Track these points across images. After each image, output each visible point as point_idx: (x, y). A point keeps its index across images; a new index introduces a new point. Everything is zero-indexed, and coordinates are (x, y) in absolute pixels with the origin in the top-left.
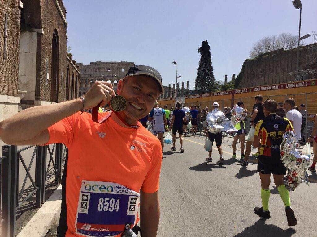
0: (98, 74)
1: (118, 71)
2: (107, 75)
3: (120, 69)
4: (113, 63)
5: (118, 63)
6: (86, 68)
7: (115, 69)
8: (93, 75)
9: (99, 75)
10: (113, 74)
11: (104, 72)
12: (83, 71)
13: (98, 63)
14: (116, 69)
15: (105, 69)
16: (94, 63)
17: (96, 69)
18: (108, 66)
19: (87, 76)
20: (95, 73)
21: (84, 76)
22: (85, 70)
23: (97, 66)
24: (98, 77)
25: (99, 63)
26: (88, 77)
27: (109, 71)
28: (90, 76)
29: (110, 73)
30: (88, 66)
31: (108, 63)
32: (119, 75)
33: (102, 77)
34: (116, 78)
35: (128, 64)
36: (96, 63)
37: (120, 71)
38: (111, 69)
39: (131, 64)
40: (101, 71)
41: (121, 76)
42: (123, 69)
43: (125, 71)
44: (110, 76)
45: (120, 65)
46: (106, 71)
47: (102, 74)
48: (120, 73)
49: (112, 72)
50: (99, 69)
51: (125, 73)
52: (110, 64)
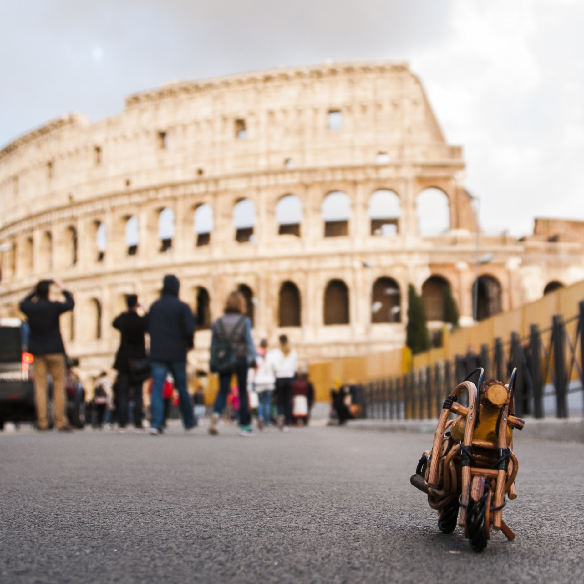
1: (301, 131)
2: (229, 165)
7: (279, 117)
8: (140, 181)
9: (178, 173)
10: (270, 153)
11: (213, 144)
12: (87, 158)
14: (292, 115)
16: (146, 94)
17: (160, 135)
19: (105, 186)
20: (153, 158)
23: (165, 116)
24: (173, 186)
26: (114, 195)
28: (128, 183)
33: (197, 182)
34: (288, 180)
35: (368, 75)
36: (159, 92)
37: (315, 129)
38: (258, 122)
39: (388, 73)
40: (188, 141)
41: (320, 163)
42: (337, 110)
43: (352, 125)
44: (253, 169)
45: (318, 85)
46: (223, 141)
47: (196, 161)
48: (318, 139)
49: (263, 141)
50: (179, 128)
51: (351, 137)
52: (249, 86)
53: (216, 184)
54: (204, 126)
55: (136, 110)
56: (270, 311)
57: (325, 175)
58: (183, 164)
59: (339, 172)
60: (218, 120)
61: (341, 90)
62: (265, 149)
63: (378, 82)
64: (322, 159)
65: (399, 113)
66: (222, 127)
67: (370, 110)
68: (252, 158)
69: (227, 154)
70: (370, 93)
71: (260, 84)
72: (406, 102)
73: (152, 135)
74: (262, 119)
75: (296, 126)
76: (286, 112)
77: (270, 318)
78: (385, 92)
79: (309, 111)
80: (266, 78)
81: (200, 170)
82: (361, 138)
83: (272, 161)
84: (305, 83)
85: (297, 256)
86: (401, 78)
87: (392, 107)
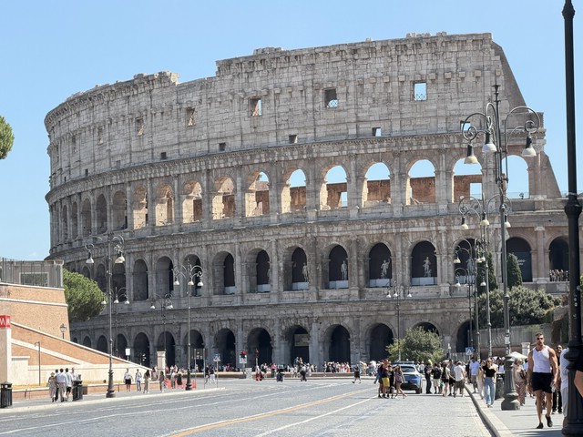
0: (268, 133)
2: (321, 133)
3: (401, 88)
4: (354, 50)
5: (385, 45)
6: (193, 98)
8: (234, 144)
9: (272, 140)
11: (305, 113)
12: (179, 120)
13: (261, 61)
14: (380, 87)
15: (310, 96)
16: (239, 62)
17: (254, 101)
18: (326, 76)
19: (201, 147)
20: (246, 125)
21: (184, 150)
22: (190, 110)
23: (258, 82)
25: (267, 59)
26: (208, 155)
27: (333, 103)
29: (343, 114)
30: (204, 85)
31: (327, 51)
32: (396, 127)
33: (291, 149)
34: (377, 148)
35: (451, 48)
36: (251, 61)
37: (401, 100)
38: (347, 93)
39: (470, 47)
40: (282, 110)
41: (407, 133)
42: (422, 81)
43: (435, 96)
44: (344, 138)
45: (403, 58)
46: (314, 110)
47: (289, 128)
48: (404, 110)
49: (352, 111)
50: (272, 97)
51: (435, 107)
52: (338, 58)
53: (309, 151)
54: (296, 94)
55: (230, 77)
56: (362, 272)
57: (411, 145)
58: (277, 131)
59: (424, 142)
60: (310, 90)
61: (425, 62)
62: (354, 119)
63: (460, 55)
64: (408, 130)
65: (480, 84)
66: (314, 97)
67: (453, 82)
68: (343, 127)
69: (319, 122)
70: (453, 66)
71: (349, 56)
72: (487, 73)
73: (246, 102)
74: (351, 90)
75: (383, 97)
76: (374, 84)
77: (362, 278)
78: (467, 65)
79: (396, 84)
80: (355, 51)
81: (292, 138)
82: (445, 108)
83: (361, 131)
84: (391, 57)
85: (388, 220)
86: (483, 50)
87: (474, 79)
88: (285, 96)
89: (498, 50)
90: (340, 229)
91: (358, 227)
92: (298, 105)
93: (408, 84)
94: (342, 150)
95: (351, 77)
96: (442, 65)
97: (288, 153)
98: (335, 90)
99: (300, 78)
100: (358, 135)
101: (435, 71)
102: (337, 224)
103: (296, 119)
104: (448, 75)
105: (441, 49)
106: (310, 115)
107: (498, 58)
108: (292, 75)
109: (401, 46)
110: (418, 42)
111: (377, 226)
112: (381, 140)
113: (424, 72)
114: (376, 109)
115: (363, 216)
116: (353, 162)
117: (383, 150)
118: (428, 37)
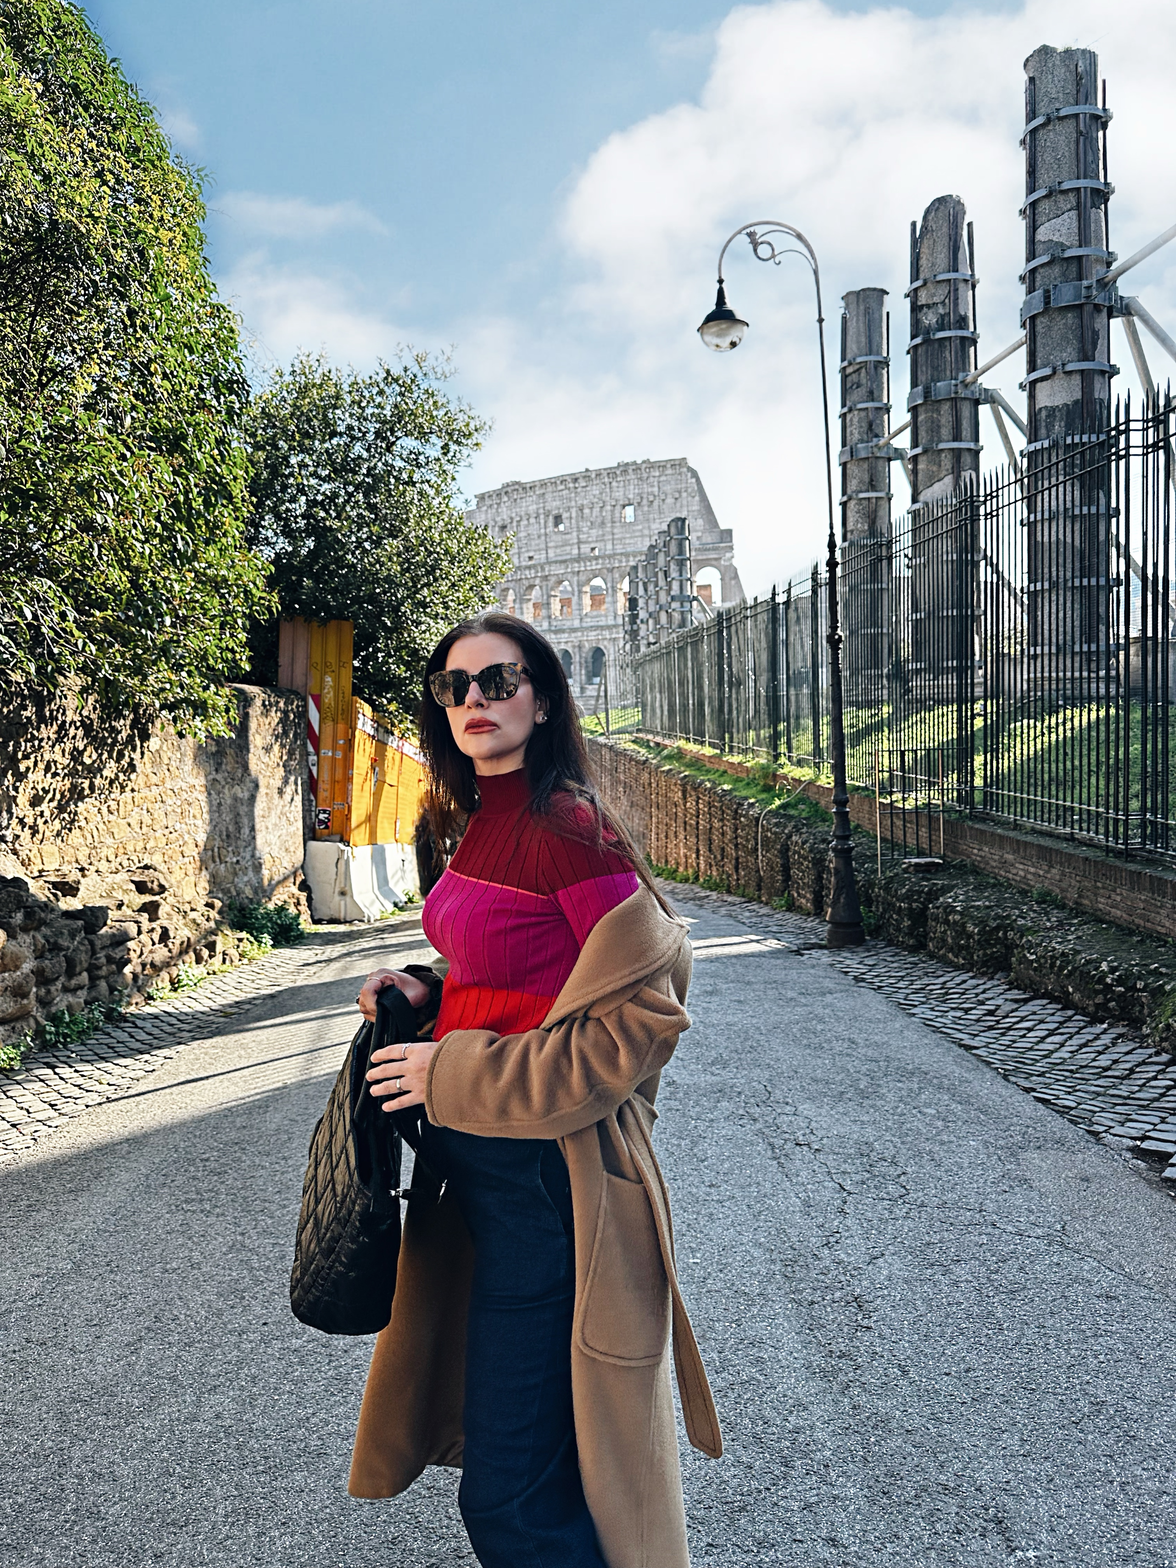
1: (603, 524)
2: (551, 554)
3: (612, 511)
5: (599, 473)
7: (587, 511)
9: (516, 561)
10: (579, 542)
11: (539, 537)
13: (506, 493)
14: (596, 510)
15: (542, 521)
18: (554, 505)
23: (504, 512)
25: (510, 491)
27: (561, 527)
29: (568, 537)
31: (553, 482)
32: (609, 546)
33: (529, 568)
34: (594, 566)
35: (653, 474)
36: (498, 494)
37: (613, 522)
38: (571, 518)
39: (669, 471)
40: (522, 534)
41: (619, 551)
42: (630, 504)
43: (641, 517)
44: (568, 557)
45: (614, 484)
46: (546, 535)
47: (528, 551)
48: (615, 531)
49: (575, 534)
50: (515, 524)
51: (640, 527)
52: (563, 487)
53: (543, 570)
54: (532, 520)
55: (485, 508)
56: (583, 672)
57: (620, 561)
58: (519, 554)
59: (631, 558)
60: (542, 516)
61: (632, 487)
62: (576, 541)
63: (662, 479)
64: (619, 549)
65: (678, 505)
66: (546, 522)
67: (656, 503)
68: (568, 548)
69: (550, 545)
70: (656, 489)
71: (571, 485)
72: (684, 495)
73: (497, 529)
74: (574, 515)
75: (599, 520)
76: (591, 508)
77: (583, 677)
78: (667, 488)
79: (609, 508)
80: (576, 480)
81: (531, 558)
82: (649, 528)
83: (582, 551)
84: (604, 483)
85: (602, 628)
86: (680, 474)
87: (673, 500)
88: (524, 522)
89: (695, 474)
90: (566, 635)
91: (579, 634)
92: (534, 530)
93: (618, 508)
94: (567, 567)
95: (573, 503)
96: (646, 489)
97: (527, 572)
98: (561, 516)
99: (535, 507)
100: (579, 554)
101: (639, 494)
102: (563, 631)
103: (533, 543)
104: (651, 498)
105: (645, 475)
106: (543, 538)
107: (694, 480)
108: (530, 505)
109: (611, 472)
110: (625, 468)
111: (594, 633)
112: (596, 558)
113: (631, 496)
114: (594, 531)
115: (584, 625)
116: (576, 579)
117: (599, 567)
118: (635, 463)
